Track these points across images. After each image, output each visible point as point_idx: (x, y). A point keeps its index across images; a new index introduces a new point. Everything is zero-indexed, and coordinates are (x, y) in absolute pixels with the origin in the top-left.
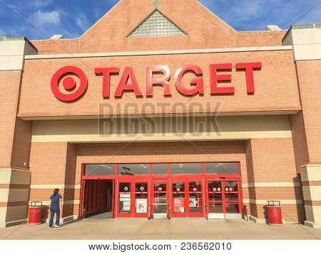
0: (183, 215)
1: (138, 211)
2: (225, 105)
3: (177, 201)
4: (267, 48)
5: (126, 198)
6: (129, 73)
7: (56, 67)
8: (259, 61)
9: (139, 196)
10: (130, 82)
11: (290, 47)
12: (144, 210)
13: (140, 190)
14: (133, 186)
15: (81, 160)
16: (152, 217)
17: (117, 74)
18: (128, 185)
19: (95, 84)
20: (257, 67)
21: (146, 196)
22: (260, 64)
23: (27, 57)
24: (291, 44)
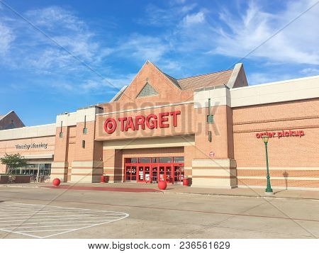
1: (146, 179)
2: (168, 132)
3: (161, 176)
5: (141, 173)
8: (180, 110)
9: (146, 173)
12: (148, 179)
13: (146, 169)
14: (144, 168)
15: (124, 156)
16: (152, 182)
18: (142, 168)
19: (119, 125)
21: (148, 173)
23: (96, 115)
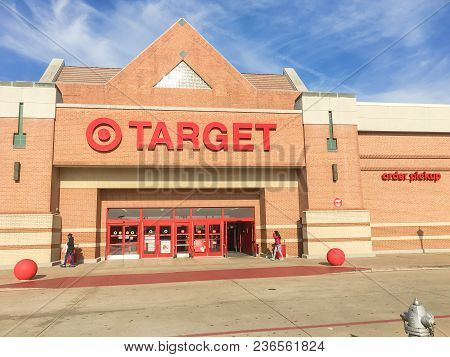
0: (203, 254)
1: (163, 251)
3: (198, 243)
4: (282, 111)
5: (150, 241)
6: (162, 127)
7: (91, 117)
8: (275, 122)
9: (162, 238)
10: (161, 136)
11: (300, 111)
12: (168, 251)
13: (163, 232)
14: (158, 229)
15: (106, 204)
16: (176, 257)
17: (150, 127)
18: (153, 228)
19: (129, 136)
20: (273, 128)
21: (168, 238)
22: (275, 125)
23: (59, 105)
24: (301, 108)
